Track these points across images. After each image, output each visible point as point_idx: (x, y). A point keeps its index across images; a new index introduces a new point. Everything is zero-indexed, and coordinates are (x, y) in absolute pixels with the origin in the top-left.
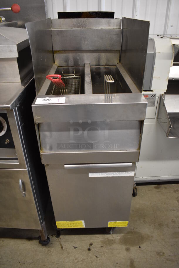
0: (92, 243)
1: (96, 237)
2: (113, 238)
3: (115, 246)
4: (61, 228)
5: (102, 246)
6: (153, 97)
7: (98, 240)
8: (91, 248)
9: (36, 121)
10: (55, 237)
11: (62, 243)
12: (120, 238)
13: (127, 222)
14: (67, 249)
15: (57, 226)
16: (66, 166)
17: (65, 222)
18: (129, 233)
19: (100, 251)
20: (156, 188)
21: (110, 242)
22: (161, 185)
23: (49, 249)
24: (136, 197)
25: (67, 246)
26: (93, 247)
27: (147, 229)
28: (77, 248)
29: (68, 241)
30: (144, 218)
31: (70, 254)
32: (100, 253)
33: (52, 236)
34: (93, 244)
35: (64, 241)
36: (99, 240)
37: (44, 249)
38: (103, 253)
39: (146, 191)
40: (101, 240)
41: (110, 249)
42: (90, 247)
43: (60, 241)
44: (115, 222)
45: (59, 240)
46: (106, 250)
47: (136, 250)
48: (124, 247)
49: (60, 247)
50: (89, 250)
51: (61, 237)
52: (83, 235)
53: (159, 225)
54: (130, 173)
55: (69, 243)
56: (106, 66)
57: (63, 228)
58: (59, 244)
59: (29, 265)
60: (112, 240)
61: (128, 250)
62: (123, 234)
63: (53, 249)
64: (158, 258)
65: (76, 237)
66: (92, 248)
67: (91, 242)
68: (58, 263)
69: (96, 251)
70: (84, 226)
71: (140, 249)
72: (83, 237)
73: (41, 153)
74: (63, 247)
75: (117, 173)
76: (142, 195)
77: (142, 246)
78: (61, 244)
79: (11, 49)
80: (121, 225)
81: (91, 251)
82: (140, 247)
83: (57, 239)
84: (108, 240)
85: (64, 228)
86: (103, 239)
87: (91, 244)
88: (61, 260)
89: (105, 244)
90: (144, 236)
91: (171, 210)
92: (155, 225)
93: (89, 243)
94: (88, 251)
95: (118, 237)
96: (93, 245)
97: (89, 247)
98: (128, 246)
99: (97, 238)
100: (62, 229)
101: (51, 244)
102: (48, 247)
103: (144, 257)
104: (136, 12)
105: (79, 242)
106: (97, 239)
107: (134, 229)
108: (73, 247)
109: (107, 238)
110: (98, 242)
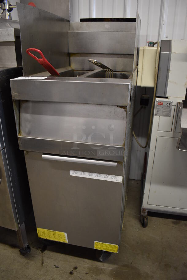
1: (84, 261)
3: (102, 277)
4: (42, 237)
5: (87, 273)
6: (169, 105)
8: (75, 273)
9: (13, 98)
10: (39, 250)
11: (44, 258)
12: (111, 270)
14: (47, 266)
15: (38, 234)
16: (43, 156)
17: (46, 230)
18: (124, 266)
19: (82, 278)
20: (174, 223)
21: (98, 271)
22: (181, 221)
23: (28, 261)
25: (48, 263)
26: (76, 272)
27: (148, 267)
28: (58, 268)
29: (51, 259)
30: (149, 254)
31: (48, 273)
33: (37, 249)
34: (78, 268)
35: (47, 257)
36: (86, 265)
37: (23, 260)
39: (160, 224)
40: (89, 266)
41: (96, 279)
42: (74, 270)
43: (43, 256)
44: (102, 243)
45: (42, 254)
46: (90, 279)
49: (41, 262)
50: (71, 273)
51: (46, 252)
52: (70, 256)
53: (165, 265)
54: (117, 178)
55: (52, 260)
56: (122, 73)
57: (44, 238)
58: (41, 259)
59: (2, 272)
60: (102, 269)
62: (117, 266)
63: (32, 262)
65: (61, 256)
67: (77, 265)
68: (32, 279)
70: (66, 241)
72: (70, 258)
73: (19, 136)
74: (44, 263)
75: (101, 175)
76: (154, 227)
78: (43, 260)
79: (9, 33)
80: (110, 250)
81: (72, 276)
83: (41, 253)
84: (97, 268)
85: (46, 238)
86: (91, 265)
87: (76, 268)
88: (36, 276)
89: (91, 272)
90: (142, 274)
92: (161, 264)
93: (73, 266)
94: (69, 275)
95: (110, 267)
96: (77, 270)
97: (72, 270)
101: (33, 257)
102: (28, 260)
104: (163, 21)
105: (63, 262)
106: (84, 264)
107: (132, 263)
108: (55, 266)
109: (96, 266)
110: (84, 268)
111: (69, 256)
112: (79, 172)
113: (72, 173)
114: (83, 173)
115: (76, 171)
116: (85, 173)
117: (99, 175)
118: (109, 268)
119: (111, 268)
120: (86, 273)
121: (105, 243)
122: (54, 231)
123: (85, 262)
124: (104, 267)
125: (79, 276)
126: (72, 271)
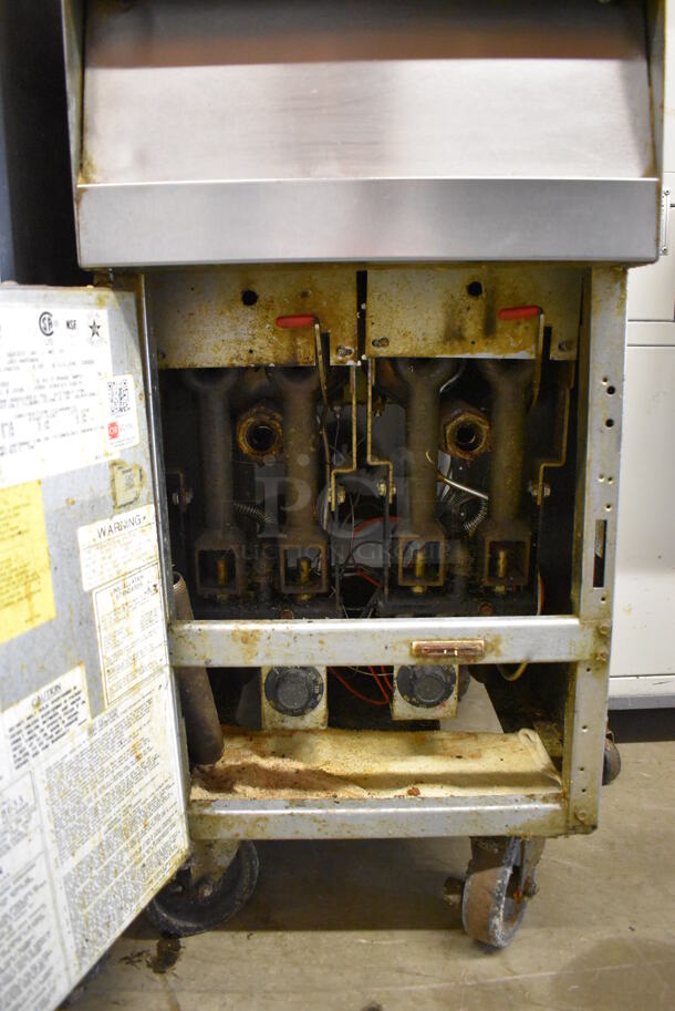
0: (379, 1003)
2: (509, 978)
7: (413, 988)
10: (142, 965)
11: (184, 1000)
12: (557, 979)
21: (497, 1001)
24: (616, 784)
29: (223, 992)
33: (129, 959)
34: (386, 1008)
35: (199, 992)
40: (435, 986)
43: (171, 992)
45: (166, 982)
55: (229, 1000)
58: (164, 1005)
60: (508, 988)
67: (374, 996)
76: (646, 778)
78: (175, 1007)
83: (157, 977)
84: (483, 985)
86: (448, 980)
93: (358, 1006)
95: (540, 969)
99: (408, 978)
101: (116, 1003)
106: (412, 984)
107: (633, 930)
109: (475, 978)
110: (414, 999)
118: (544, 974)
119: (554, 973)
123: (408, 973)
124: (515, 973)
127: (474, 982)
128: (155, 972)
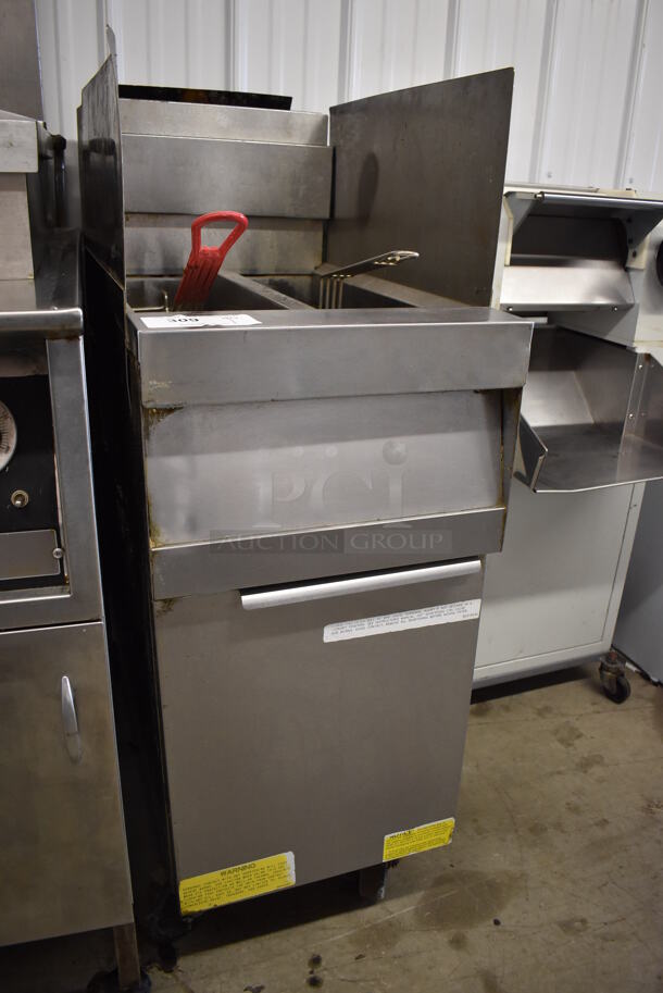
0: (317, 953)
1: (324, 928)
2: (389, 917)
3: (407, 943)
4: (196, 909)
5: (360, 957)
7: (335, 938)
8: (320, 973)
9: (148, 402)
10: (155, 969)
11: (197, 987)
12: (416, 911)
13: (450, 821)
15: (182, 906)
16: (246, 599)
17: (215, 875)
19: (357, 977)
21: (387, 934)
26: (325, 969)
27: (497, 855)
28: (264, 991)
29: (218, 974)
30: (475, 821)
32: (362, 984)
34: (322, 956)
35: (202, 978)
36: (340, 937)
38: (373, 980)
40: (348, 933)
41: (395, 957)
42: (316, 971)
43: (183, 983)
44: (407, 832)
46: (380, 967)
47: (488, 936)
48: (442, 938)
50: (314, 982)
51: (183, 963)
52: (272, 935)
53: (531, 830)
54: (467, 607)
55: (224, 979)
57: (205, 907)
60: (390, 924)
61: (458, 943)
64: (569, 941)
65: (244, 950)
66: (325, 972)
67: (313, 950)
69: (343, 980)
70: (290, 879)
71: (500, 927)
72: (273, 941)
73: (153, 547)
75: (422, 610)
77: (501, 916)
80: (429, 843)
81: (323, 988)
82: (497, 923)
84: (375, 925)
85: (212, 906)
86: (354, 928)
87: (316, 961)
89: (368, 946)
90: (498, 881)
91: (552, 774)
92: (521, 833)
93: (306, 958)
94: (312, 989)
95: (405, 907)
96: (323, 963)
97: (312, 972)
98: (454, 931)
99: (330, 932)
100: (200, 912)
103: (524, 951)
105: (263, 965)
106: (333, 936)
107: (452, 866)
108: (246, 990)
109: (368, 922)
110: (338, 946)
111: (268, 937)
112: (354, 623)
113: (332, 634)
114: (365, 622)
115: (344, 624)
116: (375, 620)
117: (415, 616)
118: (408, 909)
119: (413, 907)
120: (357, 959)
121: (416, 829)
122: (247, 864)
123: (329, 929)
124: (391, 913)
125: (342, 977)
126: (312, 976)
127: (369, 925)
128: (166, 972)
